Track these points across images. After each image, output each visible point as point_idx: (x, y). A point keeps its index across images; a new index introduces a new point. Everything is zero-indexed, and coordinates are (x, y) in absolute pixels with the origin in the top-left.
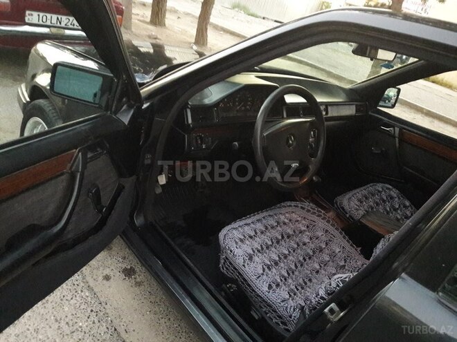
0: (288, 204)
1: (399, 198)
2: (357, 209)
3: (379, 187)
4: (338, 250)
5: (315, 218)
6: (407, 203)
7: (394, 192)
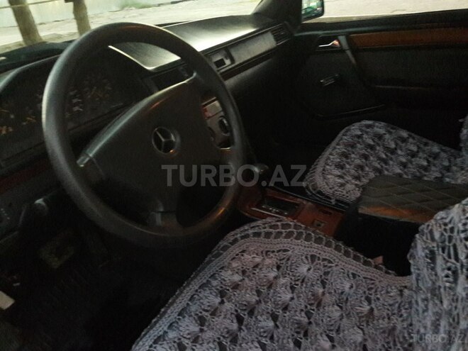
0: (232, 239)
1: (390, 133)
2: (342, 185)
3: (355, 129)
4: (347, 286)
5: (283, 243)
6: (404, 134)
7: (380, 128)
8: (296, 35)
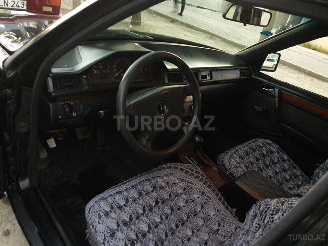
0: (169, 166)
1: (278, 153)
2: (236, 167)
3: (261, 142)
4: (212, 213)
5: (192, 179)
6: (286, 157)
7: (274, 147)
8: (254, 76)
